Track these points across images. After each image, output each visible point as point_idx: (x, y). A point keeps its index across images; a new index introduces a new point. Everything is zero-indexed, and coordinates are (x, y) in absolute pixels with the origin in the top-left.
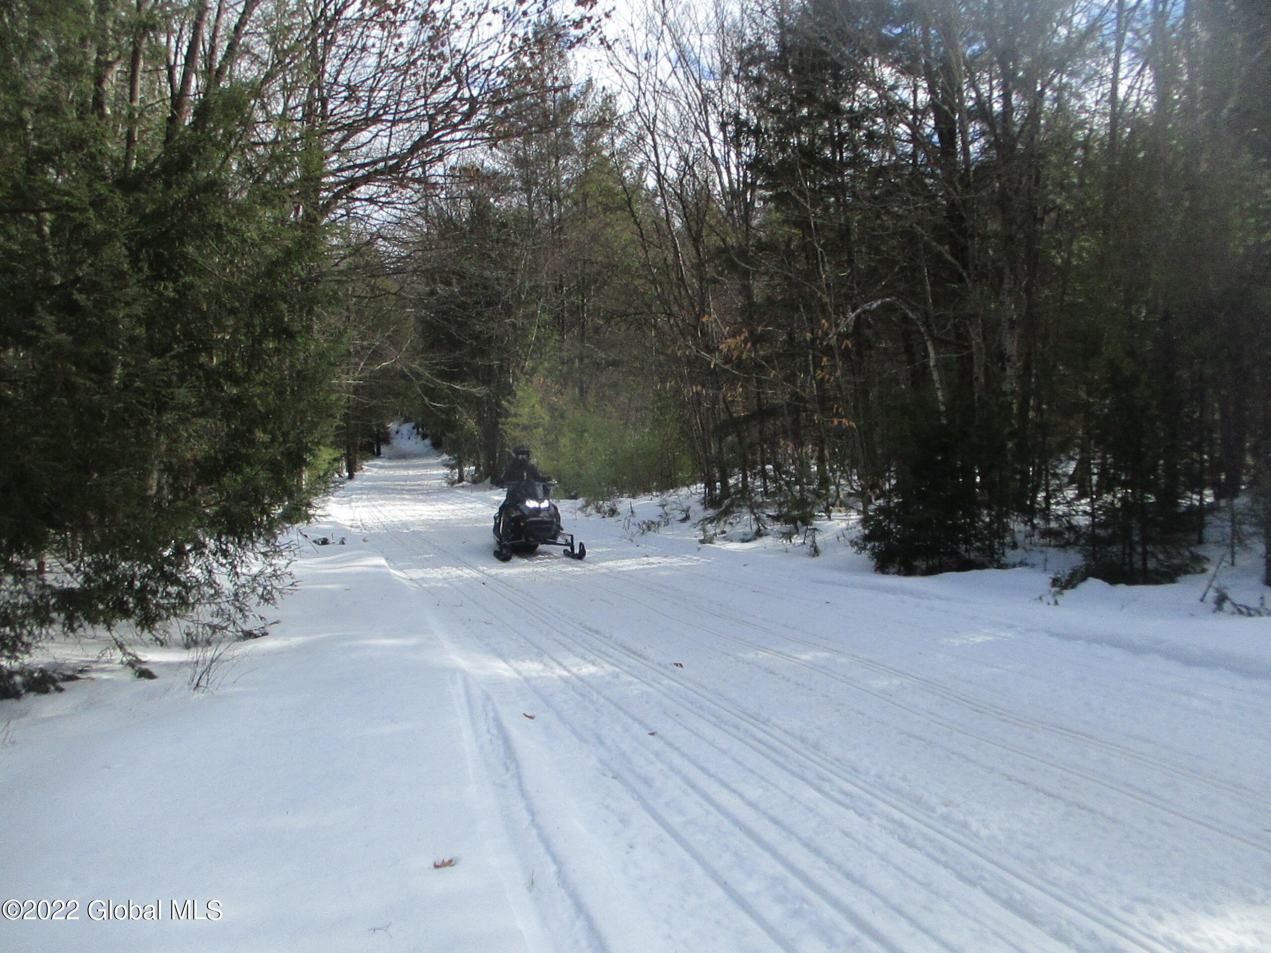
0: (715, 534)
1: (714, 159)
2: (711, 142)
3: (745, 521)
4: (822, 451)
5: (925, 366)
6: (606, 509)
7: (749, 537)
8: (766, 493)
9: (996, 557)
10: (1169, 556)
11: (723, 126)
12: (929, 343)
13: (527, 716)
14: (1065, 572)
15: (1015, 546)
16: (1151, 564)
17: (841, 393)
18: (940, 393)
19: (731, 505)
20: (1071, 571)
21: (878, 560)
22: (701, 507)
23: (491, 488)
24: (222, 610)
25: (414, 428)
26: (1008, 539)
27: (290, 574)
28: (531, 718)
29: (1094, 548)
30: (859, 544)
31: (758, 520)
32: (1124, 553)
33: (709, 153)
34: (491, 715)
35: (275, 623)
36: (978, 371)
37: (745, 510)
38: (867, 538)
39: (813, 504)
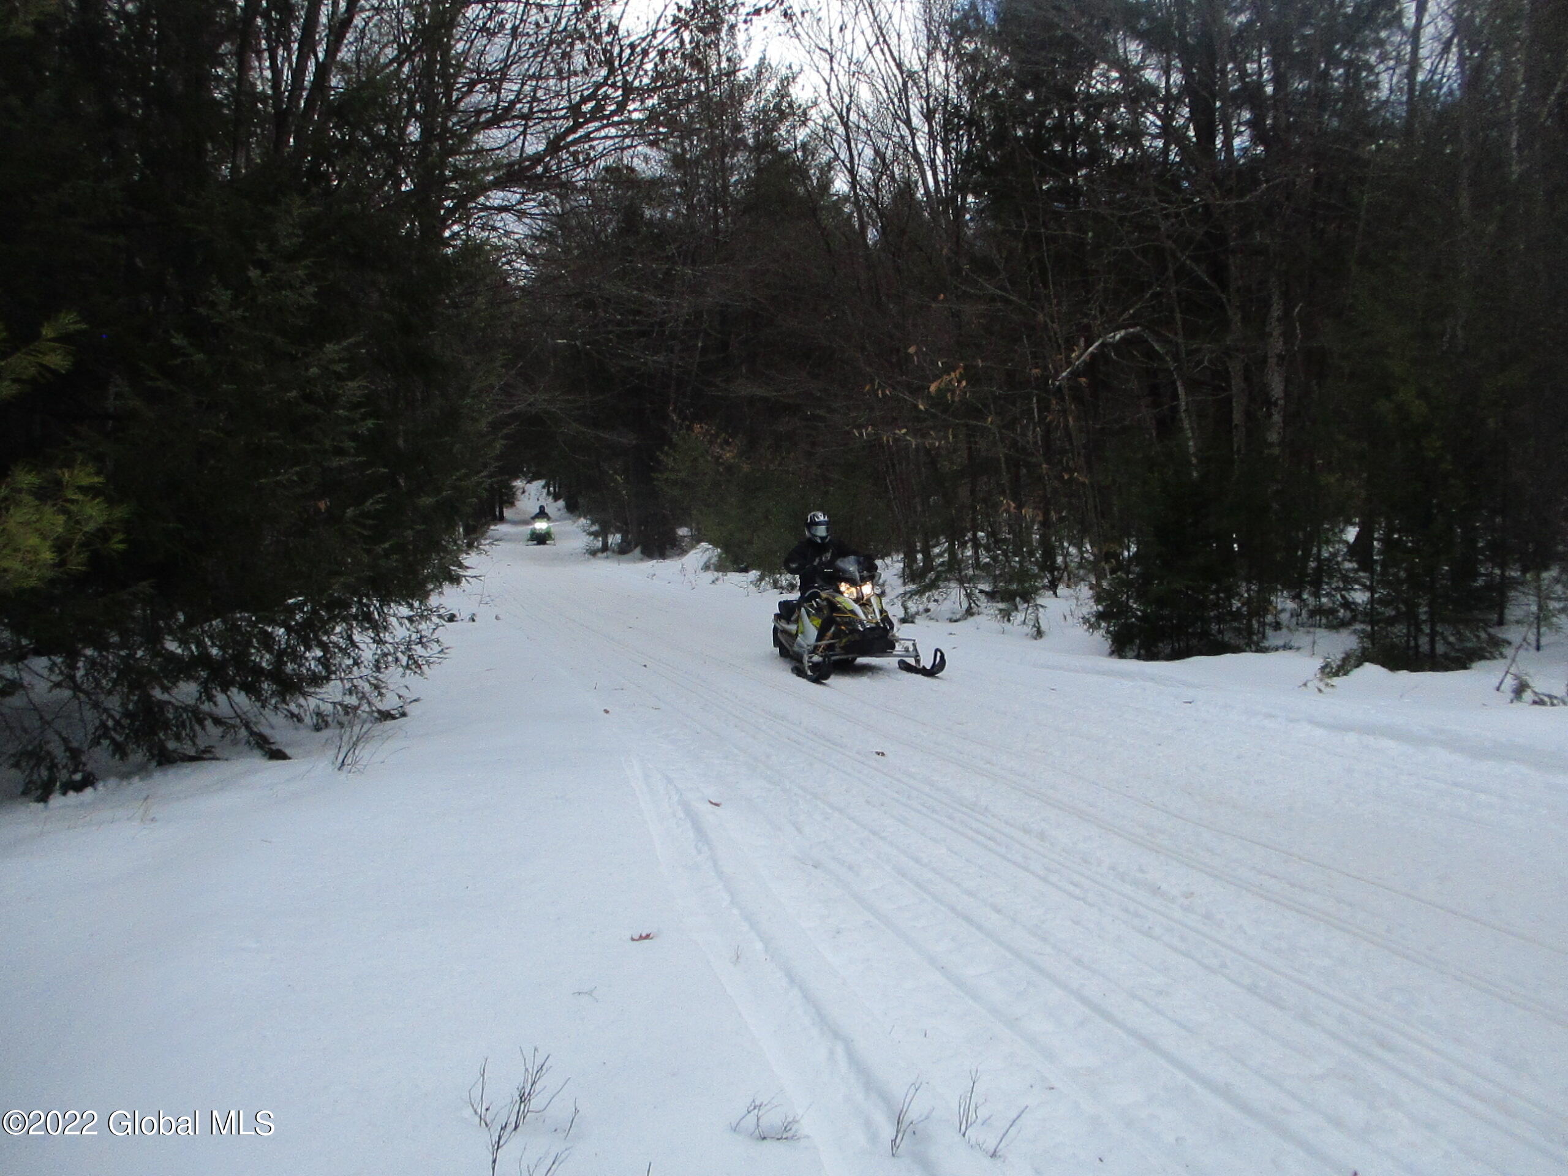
0: (917, 613)
1: (916, 155)
2: (913, 135)
3: (953, 597)
4: (1046, 514)
5: (1175, 410)
6: (784, 583)
7: (958, 616)
8: (977, 565)
9: (1255, 638)
10: (1461, 638)
11: (929, 116)
12: (1179, 383)
13: (711, 803)
14: (1337, 657)
15: (1277, 626)
16: (1440, 648)
17: (1071, 444)
18: (1191, 443)
19: (938, 578)
20: (1343, 655)
21: (1113, 642)
22: (900, 581)
23: (642, 560)
24: (355, 687)
25: (544, 487)
26: (1269, 618)
27: (438, 641)
28: (716, 805)
29: (1372, 628)
30: (1092, 623)
31: (969, 596)
32: (1408, 635)
33: (910, 149)
34: (675, 798)
35: (415, 700)
36: (1237, 417)
37: (953, 584)
38: (1100, 616)
39: (1036, 577)
